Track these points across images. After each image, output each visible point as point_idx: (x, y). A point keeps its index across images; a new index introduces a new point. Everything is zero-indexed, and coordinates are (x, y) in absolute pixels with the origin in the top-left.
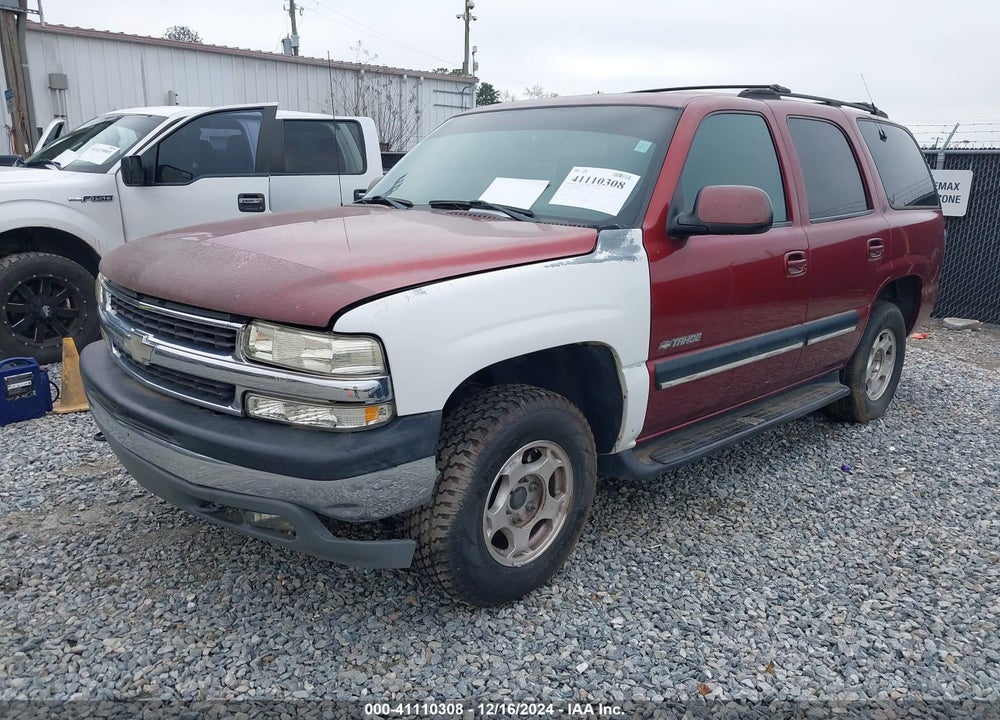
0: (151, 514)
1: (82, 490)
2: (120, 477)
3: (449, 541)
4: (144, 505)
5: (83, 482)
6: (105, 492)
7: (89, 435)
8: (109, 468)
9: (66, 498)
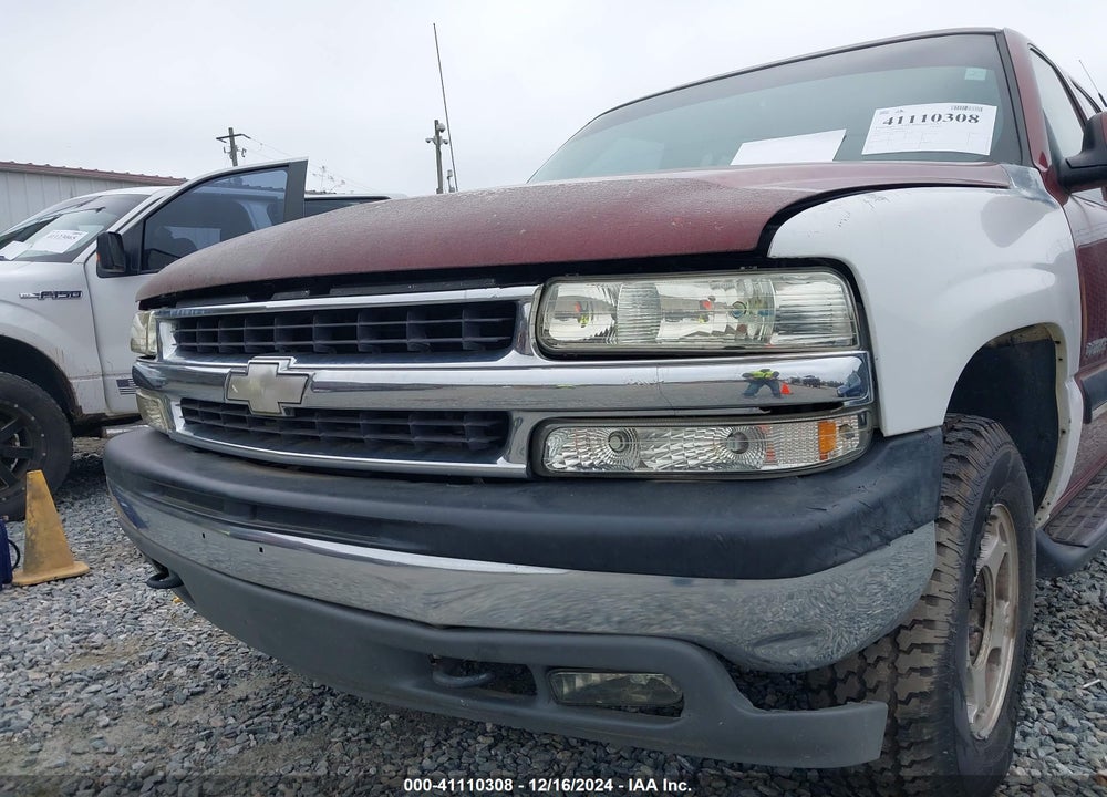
0: (231, 720)
1: (96, 693)
2: (153, 666)
3: (936, 698)
4: (212, 706)
5: (93, 680)
6: (139, 693)
7: (80, 611)
8: (128, 654)
9: (69, 708)
